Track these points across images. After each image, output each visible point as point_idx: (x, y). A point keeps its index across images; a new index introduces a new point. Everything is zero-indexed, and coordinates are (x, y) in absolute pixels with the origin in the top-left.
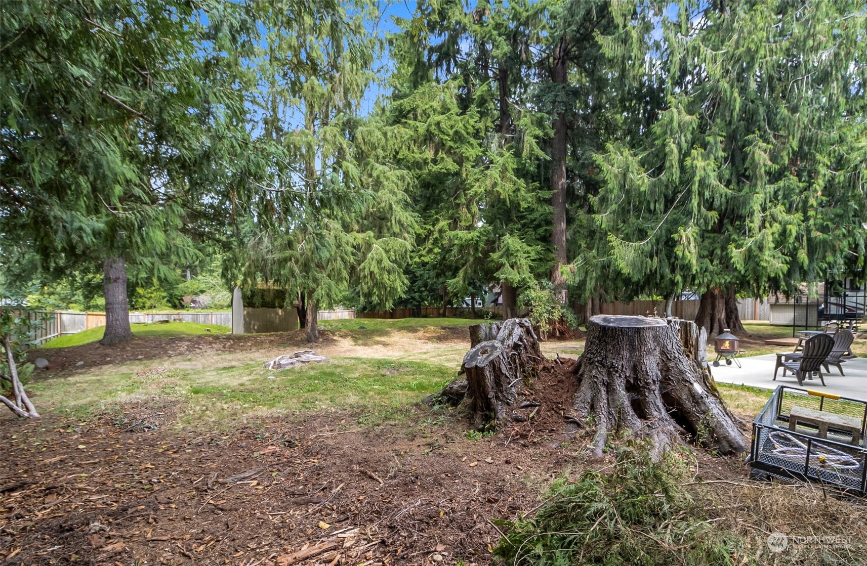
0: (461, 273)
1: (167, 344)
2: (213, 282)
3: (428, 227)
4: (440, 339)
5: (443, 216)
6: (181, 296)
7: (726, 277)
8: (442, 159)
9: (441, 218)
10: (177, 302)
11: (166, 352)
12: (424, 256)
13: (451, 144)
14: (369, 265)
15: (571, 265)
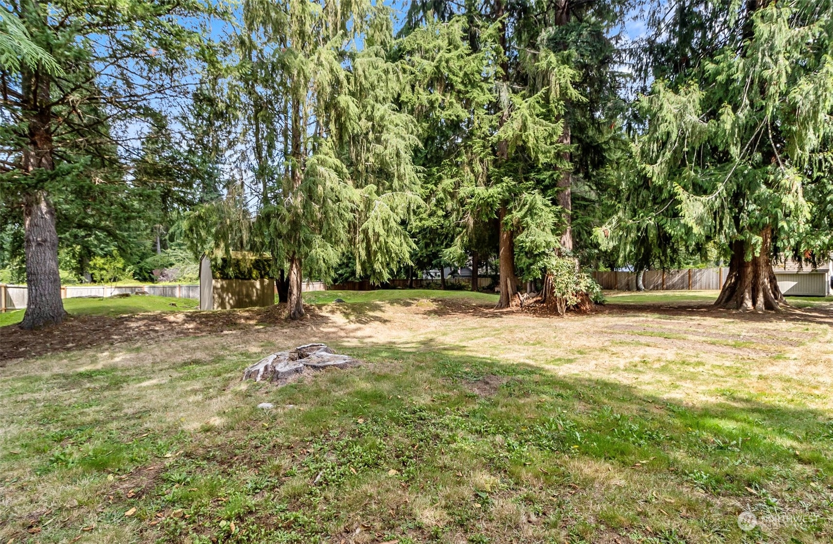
0: (458, 240)
1: (112, 325)
2: (183, 255)
3: (430, 186)
4: (439, 313)
5: (446, 175)
6: (151, 270)
7: (823, 238)
8: (451, 104)
9: (444, 176)
10: (147, 275)
11: (108, 337)
12: (424, 219)
13: (461, 87)
14: (373, 224)
15: (604, 228)
